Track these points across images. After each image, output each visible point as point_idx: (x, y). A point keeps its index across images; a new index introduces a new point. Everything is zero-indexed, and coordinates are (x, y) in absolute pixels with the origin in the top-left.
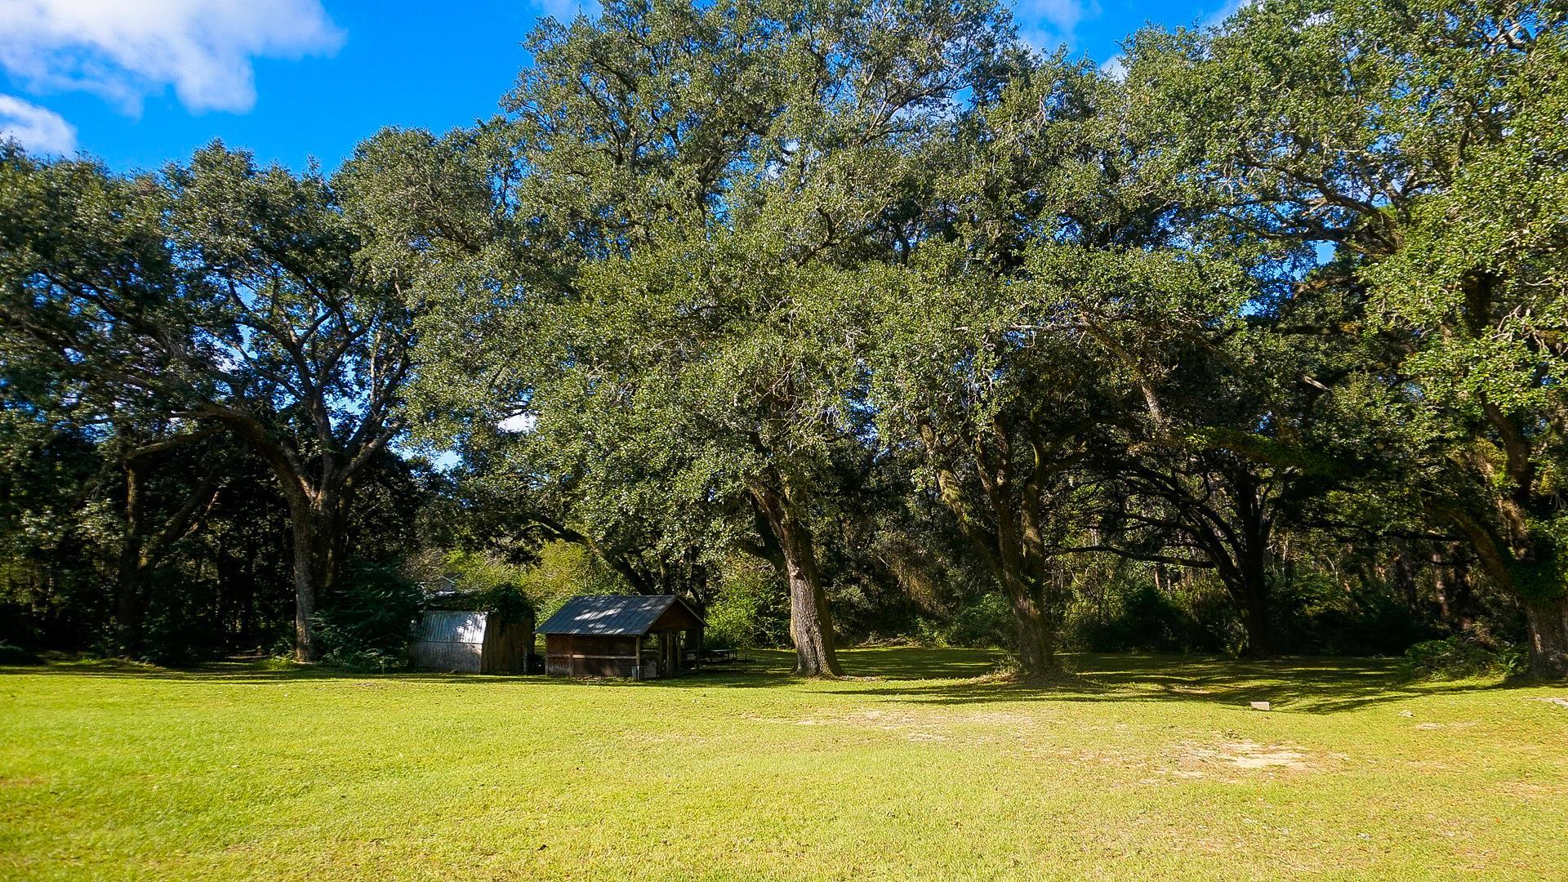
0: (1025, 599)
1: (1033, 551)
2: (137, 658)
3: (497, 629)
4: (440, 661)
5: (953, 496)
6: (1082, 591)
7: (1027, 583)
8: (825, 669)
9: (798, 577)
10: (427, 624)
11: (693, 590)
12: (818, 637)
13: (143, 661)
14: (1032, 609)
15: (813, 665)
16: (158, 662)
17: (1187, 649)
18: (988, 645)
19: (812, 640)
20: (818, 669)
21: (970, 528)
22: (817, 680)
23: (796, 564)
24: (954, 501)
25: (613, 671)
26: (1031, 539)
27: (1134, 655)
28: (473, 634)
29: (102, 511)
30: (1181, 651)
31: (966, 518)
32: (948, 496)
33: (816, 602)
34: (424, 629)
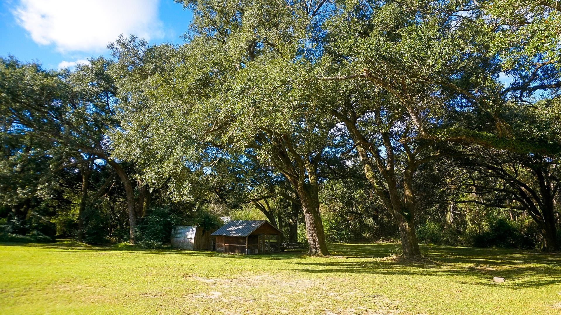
0: (404, 222)
1: (409, 201)
2: (82, 242)
3: (201, 233)
4: (181, 245)
5: (370, 176)
6: (471, 220)
7: (404, 215)
8: (320, 253)
9: (306, 212)
10: (177, 231)
11: (292, 219)
12: (316, 238)
13: (84, 243)
14: (407, 227)
15: (314, 251)
16: (89, 243)
17: (519, 247)
18: (429, 243)
19: (314, 239)
20: (316, 252)
21: (378, 190)
22: (314, 257)
23: (306, 207)
24: (371, 178)
25: (238, 251)
26: (407, 195)
27: (494, 249)
28: (191, 235)
29: (45, 188)
30: (517, 248)
31: (376, 186)
32: (368, 176)
33: (315, 223)
34: (176, 233)
